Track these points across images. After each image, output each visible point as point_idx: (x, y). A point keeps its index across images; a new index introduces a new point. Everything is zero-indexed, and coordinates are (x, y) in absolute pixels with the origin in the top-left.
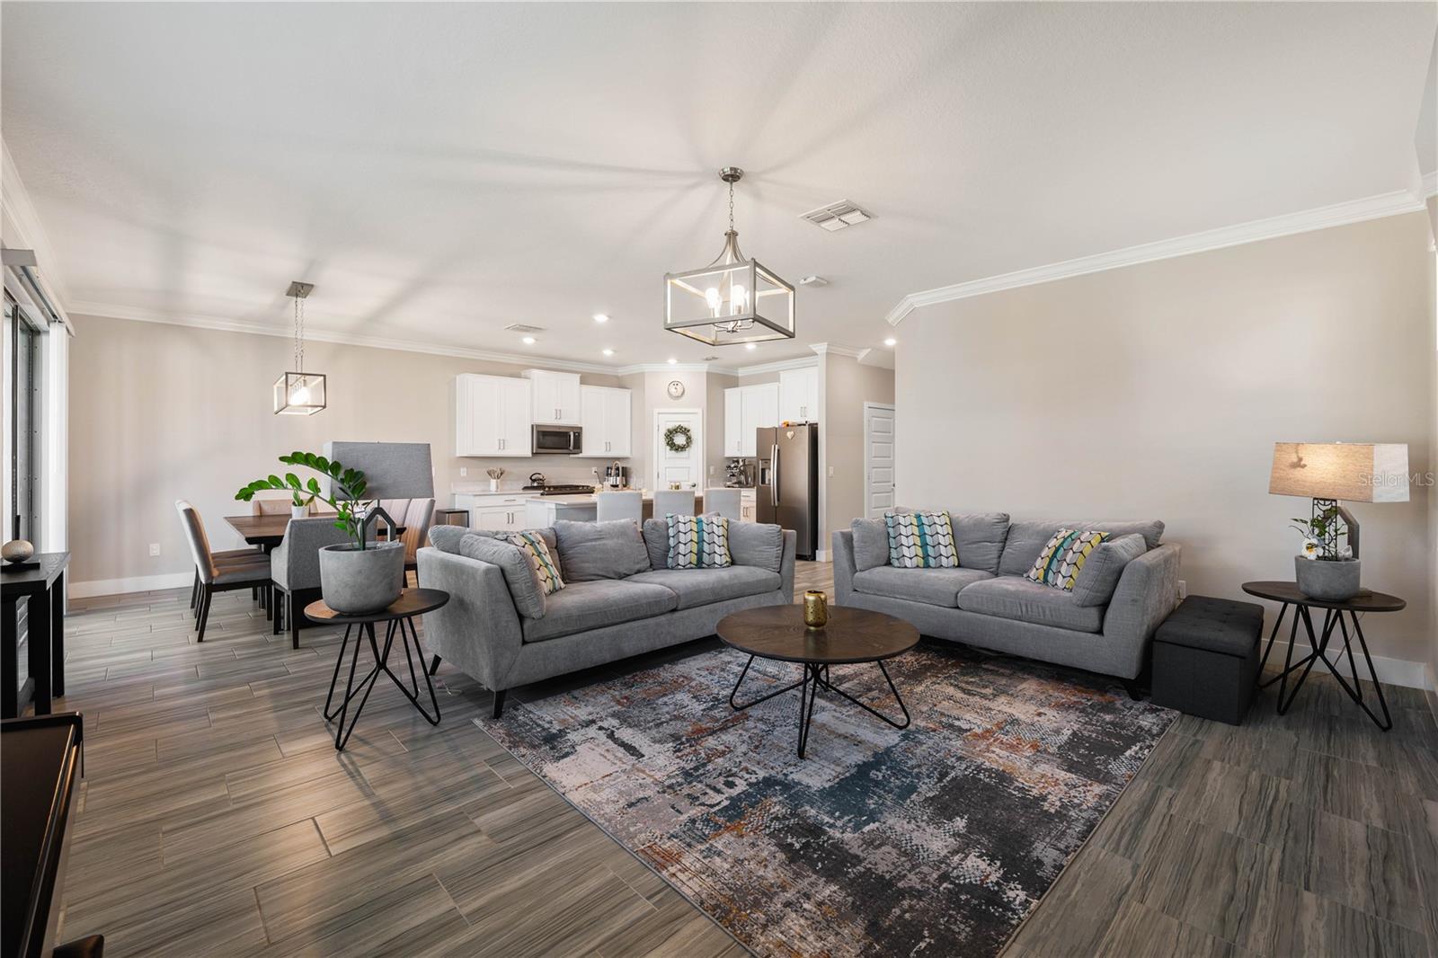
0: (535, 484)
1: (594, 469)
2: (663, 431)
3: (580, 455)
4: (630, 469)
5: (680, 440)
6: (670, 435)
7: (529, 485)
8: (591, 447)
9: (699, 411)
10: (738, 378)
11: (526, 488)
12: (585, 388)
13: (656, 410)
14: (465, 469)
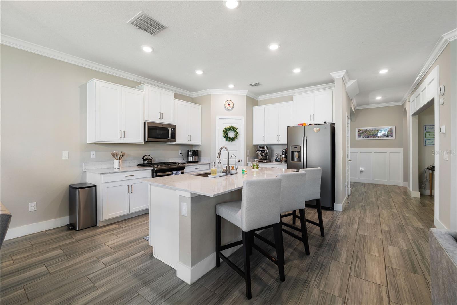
0: (146, 162)
1: (180, 152)
2: (222, 129)
3: (174, 143)
4: (200, 151)
5: (231, 134)
6: (226, 131)
7: (142, 163)
8: (181, 139)
9: (242, 118)
10: (258, 101)
11: (139, 165)
12: (178, 102)
13: (218, 117)
14: (95, 152)
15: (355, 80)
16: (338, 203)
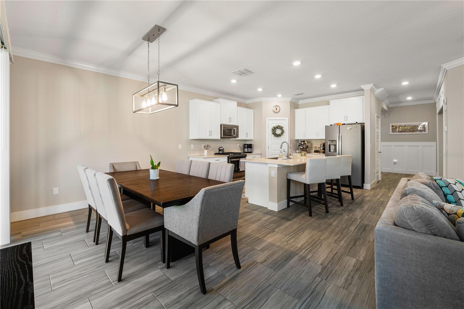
0: (221, 152)
1: (238, 145)
2: (271, 128)
3: (237, 139)
4: (253, 145)
5: (278, 132)
6: (274, 129)
7: (218, 152)
8: (242, 136)
9: (287, 119)
10: (298, 105)
11: (216, 154)
12: (240, 108)
13: (268, 119)
14: (193, 145)
15: (383, 88)
16: (367, 183)
